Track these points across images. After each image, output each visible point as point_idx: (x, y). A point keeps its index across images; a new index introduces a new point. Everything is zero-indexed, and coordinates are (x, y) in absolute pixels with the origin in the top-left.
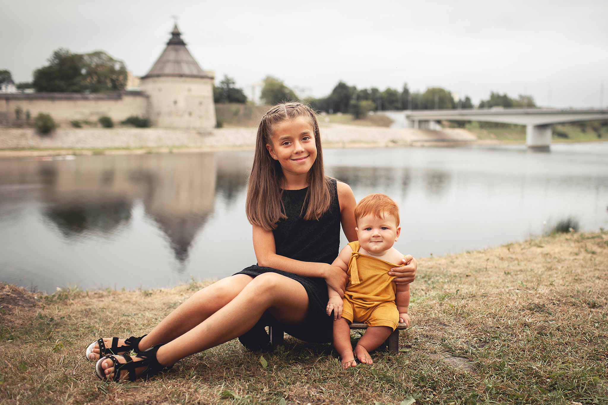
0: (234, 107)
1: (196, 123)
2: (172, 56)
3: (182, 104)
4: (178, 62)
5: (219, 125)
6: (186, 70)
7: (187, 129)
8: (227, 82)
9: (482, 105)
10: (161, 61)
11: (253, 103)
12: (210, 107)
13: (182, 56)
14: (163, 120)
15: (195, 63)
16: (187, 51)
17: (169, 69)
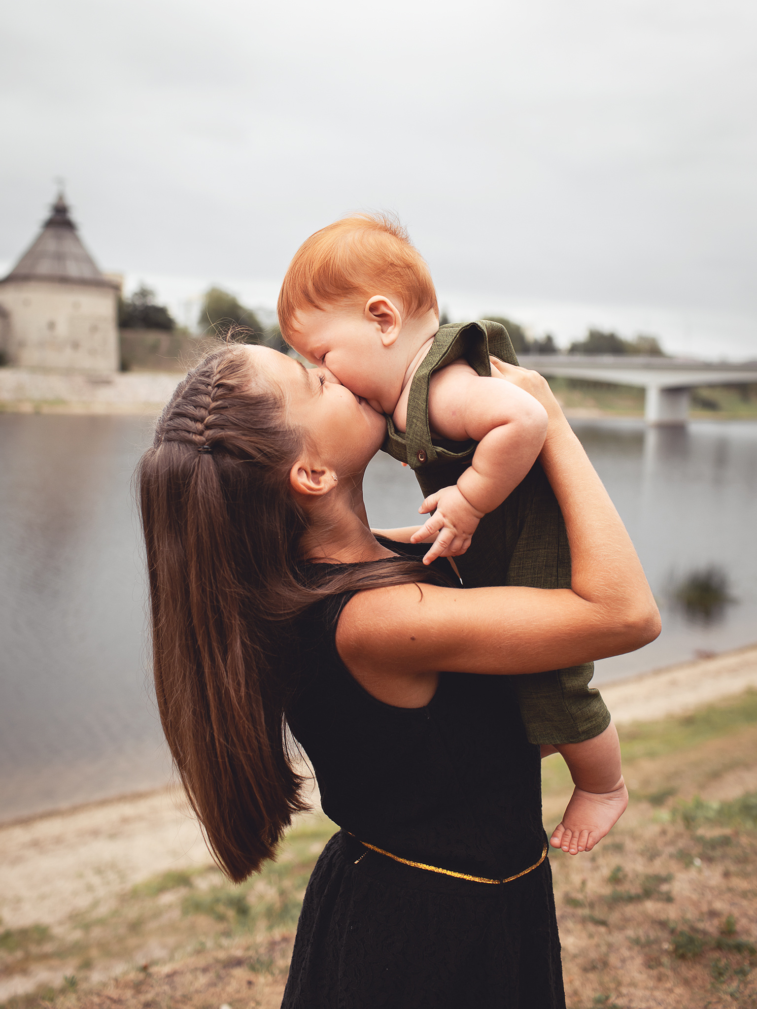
0: (151, 337)
1: (84, 361)
2: (51, 245)
3: (62, 330)
4: (60, 257)
5: (125, 367)
6: (73, 269)
7: (68, 372)
8: (144, 293)
9: (575, 349)
10: (32, 254)
11: (185, 333)
12: (110, 336)
13: (68, 246)
14: (30, 356)
15: (88, 260)
16: (77, 240)
17: (45, 267)
